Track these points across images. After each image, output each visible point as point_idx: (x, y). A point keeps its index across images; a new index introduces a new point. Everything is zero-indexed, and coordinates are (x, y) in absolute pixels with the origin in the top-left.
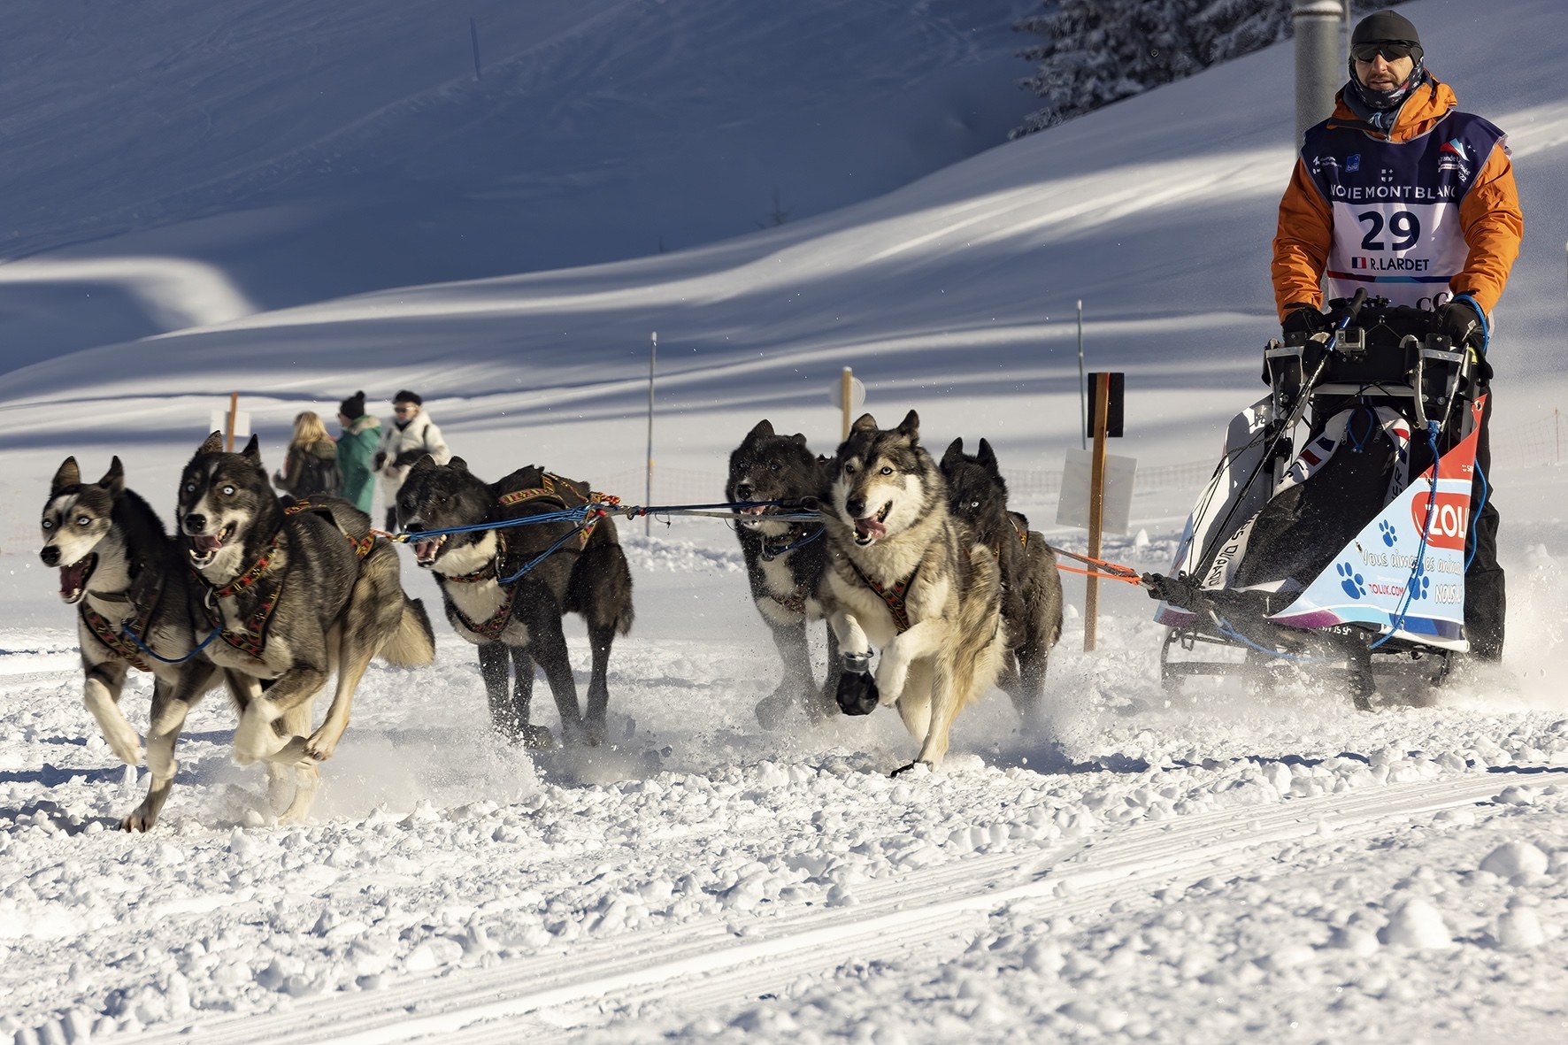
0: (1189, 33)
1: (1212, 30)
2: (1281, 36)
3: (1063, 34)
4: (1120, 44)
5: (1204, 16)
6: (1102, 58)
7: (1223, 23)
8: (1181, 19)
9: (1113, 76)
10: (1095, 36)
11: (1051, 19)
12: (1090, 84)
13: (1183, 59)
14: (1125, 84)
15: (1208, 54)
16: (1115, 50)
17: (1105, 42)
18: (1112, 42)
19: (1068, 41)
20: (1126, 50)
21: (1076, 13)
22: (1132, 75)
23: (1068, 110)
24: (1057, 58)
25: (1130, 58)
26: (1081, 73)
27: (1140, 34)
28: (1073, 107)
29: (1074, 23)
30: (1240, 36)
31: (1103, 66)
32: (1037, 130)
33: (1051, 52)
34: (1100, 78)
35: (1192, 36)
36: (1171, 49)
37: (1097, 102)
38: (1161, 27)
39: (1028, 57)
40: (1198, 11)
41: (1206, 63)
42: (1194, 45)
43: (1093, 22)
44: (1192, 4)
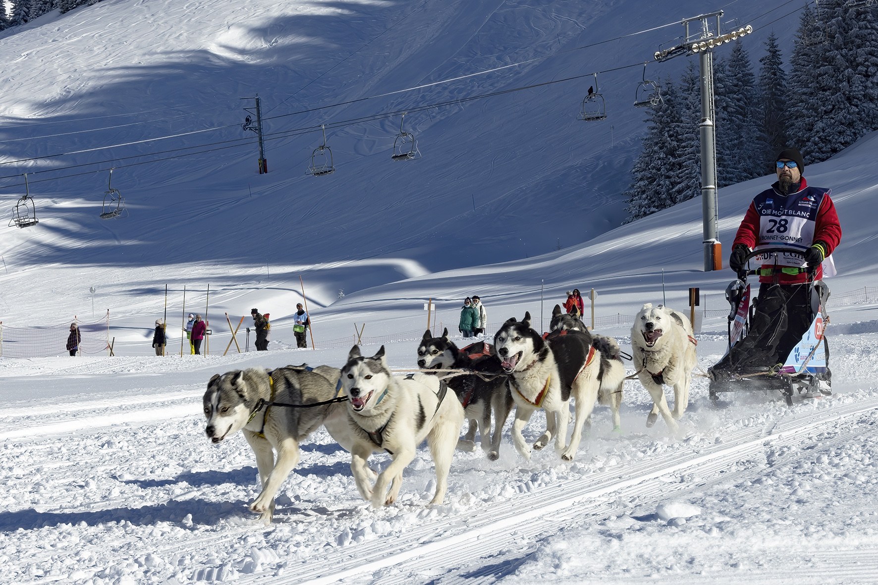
0: (670, 195)
1: (676, 193)
2: (695, 195)
3: (635, 196)
4: (651, 198)
5: (674, 190)
6: (646, 202)
7: (679, 192)
8: (668, 191)
9: (649, 207)
10: (644, 196)
11: (632, 191)
12: (643, 209)
13: (668, 202)
14: (653, 209)
15: (675, 200)
16: (650, 200)
17: (647, 198)
18: (649, 198)
19: (637, 197)
20: (653, 200)
21: (639, 190)
22: (654, 207)
23: (637, 216)
24: (634, 202)
25: (654, 202)
26: (640, 206)
27: (656, 195)
28: (639, 215)
29: (638, 193)
30: (685, 195)
31: (646, 204)
32: (629, 222)
33: (632, 200)
34: (646, 208)
35: (671, 196)
36: (665, 199)
37: (645, 214)
38: (662, 193)
39: (626, 202)
40: (672, 189)
41: (675, 203)
42: (671, 198)
43: (643, 192)
44: (671, 187)
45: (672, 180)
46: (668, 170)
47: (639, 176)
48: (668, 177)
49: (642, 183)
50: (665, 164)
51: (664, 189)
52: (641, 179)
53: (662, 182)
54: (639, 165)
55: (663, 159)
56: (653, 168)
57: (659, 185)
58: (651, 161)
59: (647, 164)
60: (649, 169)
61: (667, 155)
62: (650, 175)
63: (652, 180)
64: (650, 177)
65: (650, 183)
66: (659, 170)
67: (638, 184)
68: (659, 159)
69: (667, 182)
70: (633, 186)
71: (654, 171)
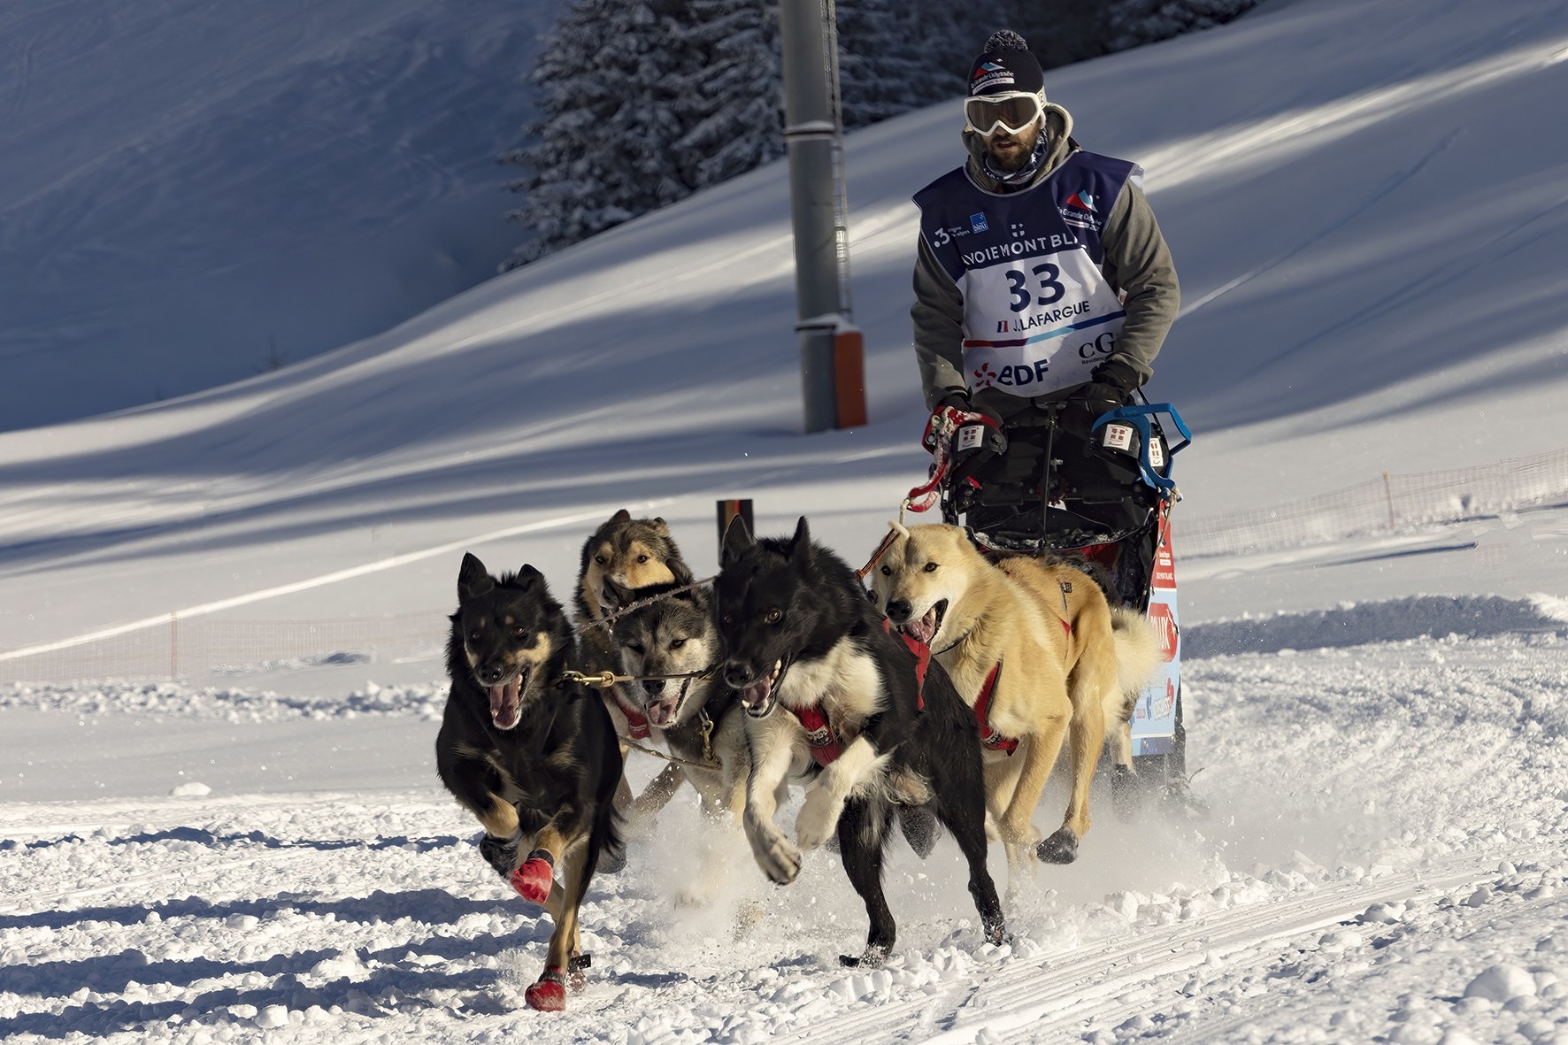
0: (672, 157)
1: (697, 154)
2: (766, 157)
3: (548, 166)
4: (606, 172)
5: (688, 141)
6: (588, 187)
7: (708, 147)
8: (666, 144)
9: (600, 204)
10: (580, 166)
11: (535, 150)
12: (577, 214)
13: (669, 185)
14: (612, 213)
15: (693, 178)
16: (601, 179)
17: (590, 172)
18: (597, 171)
19: (554, 172)
20: (612, 178)
21: (561, 144)
22: (618, 203)
23: (557, 241)
24: (543, 189)
25: (615, 186)
26: (568, 204)
27: (625, 162)
28: (561, 237)
29: (559, 154)
30: (726, 159)
31: (590, 195)
32: (526, 262)
33: (537, 183)
34: (588, 208)
35: (677, 161)
36: (657, 175)
37: (586, 232)
38: (646, 154)
39: (514, 190)
40: (681, 135)
41: (692, 188)
42: (679, 170)
43: (578, 152)
44: (676, 129)
45: (681, 104)
46: (666, 69)
47: (560, 92)
48: (667, 95)
49: (571, 120)
50: (652, 48)
51: (652, 139)
52: (569, 106)
53: (643, 115)
54: (558, 55)
55: (645, 29)
56: (612, 62)
57: (633, 124)
58: (602, 37)
59: (589, 50)
60: (597, 67)
61: (658, 13)
62: (597, 90)
63: (606, 107)
64: (601, 98)
65: (603, 117)
66: (631, 68)
67: (557, 125)
68: (632, 29)
69: (664, 115)
70: (538, 130)
71: (614, 74)
